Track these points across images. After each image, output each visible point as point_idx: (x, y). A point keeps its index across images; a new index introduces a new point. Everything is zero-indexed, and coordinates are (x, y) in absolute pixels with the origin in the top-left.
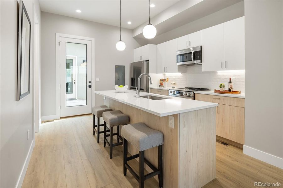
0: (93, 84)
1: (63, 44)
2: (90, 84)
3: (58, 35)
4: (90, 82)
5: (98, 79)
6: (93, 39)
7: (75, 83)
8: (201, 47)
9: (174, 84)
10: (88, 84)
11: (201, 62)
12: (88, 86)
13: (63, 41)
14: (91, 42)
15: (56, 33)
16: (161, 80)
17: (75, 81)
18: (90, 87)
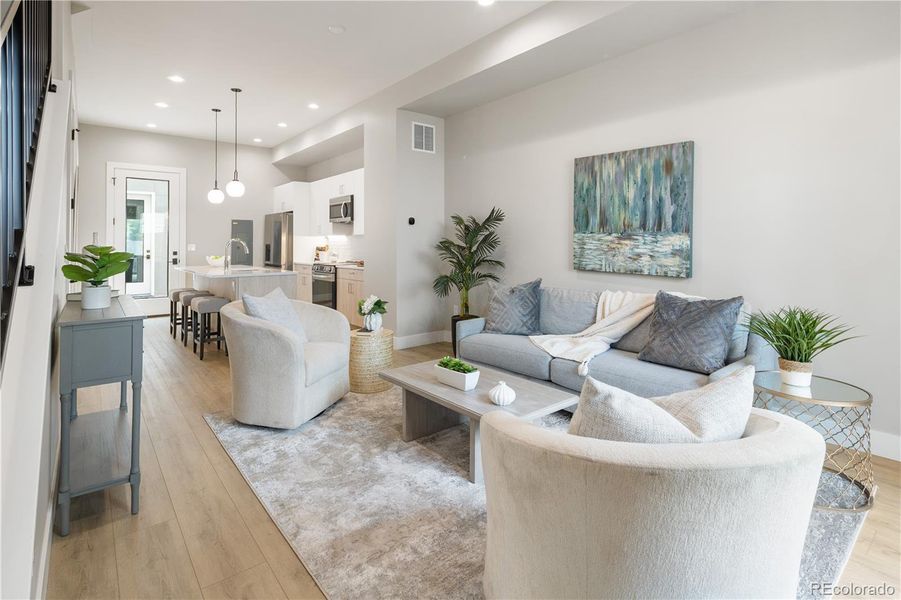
0: (181, 257)
1: (121, 181)
2: (175, 257)
3: (111, 166)
4: (175, 253)
5: (193, 248)
6: (183, 171)
7: (148, 257)
8: (352, 197)
9: (334, 255)
10: (172, 257)
11: (352, 219)
12: (171, 260)
13: (121, 178)
14: (178, 175)
15: (108, 163)
16: (318, 249)
17: (148, 251)
18: (175, 262)
